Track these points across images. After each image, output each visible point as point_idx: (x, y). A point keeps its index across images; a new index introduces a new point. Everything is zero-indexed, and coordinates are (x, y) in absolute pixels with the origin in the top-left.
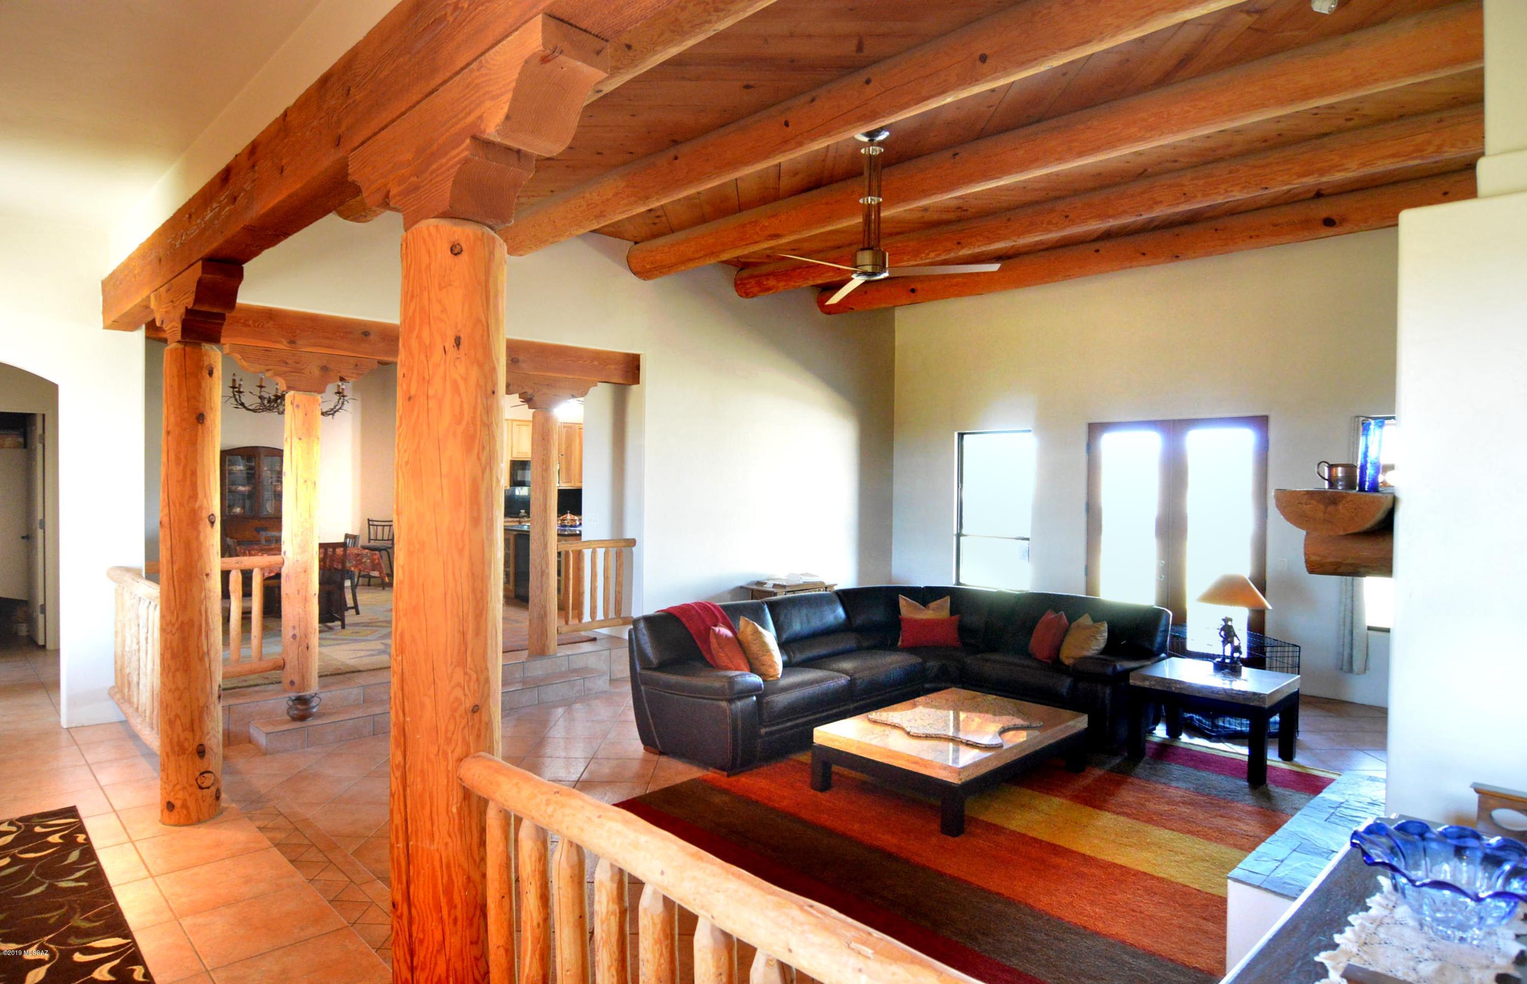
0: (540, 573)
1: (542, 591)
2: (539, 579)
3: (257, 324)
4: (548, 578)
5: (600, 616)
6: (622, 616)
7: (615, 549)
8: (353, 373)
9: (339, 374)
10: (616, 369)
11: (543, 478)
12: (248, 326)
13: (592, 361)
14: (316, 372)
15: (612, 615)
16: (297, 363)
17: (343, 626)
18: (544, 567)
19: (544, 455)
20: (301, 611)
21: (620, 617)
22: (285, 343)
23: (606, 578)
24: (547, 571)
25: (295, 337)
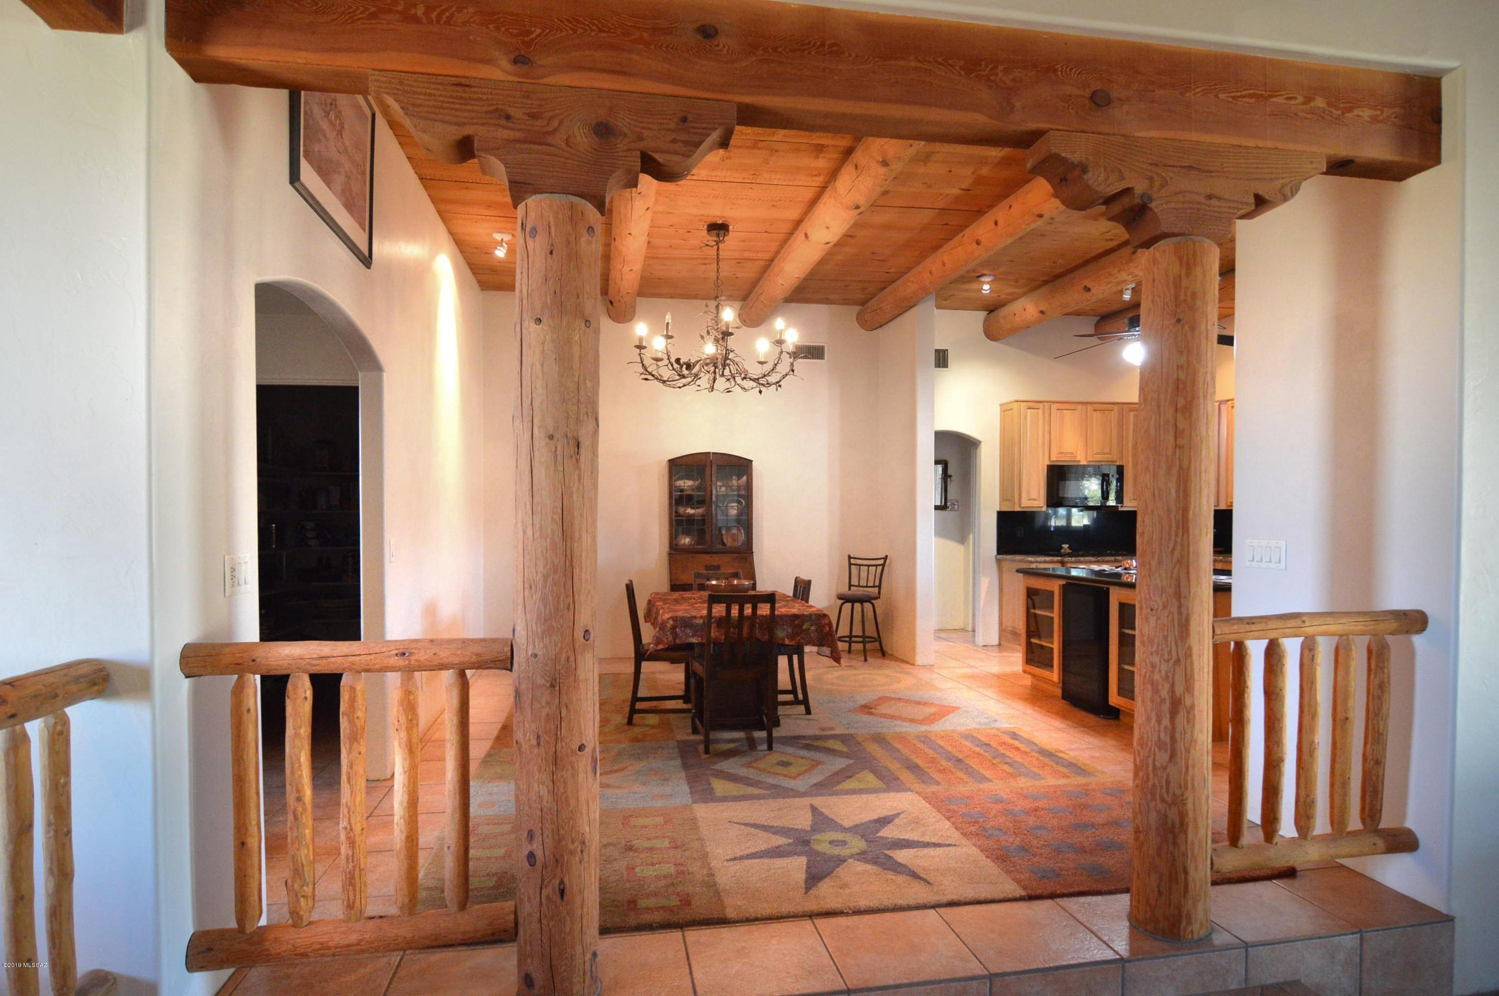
0: (1166, 707)
1: (1173, 756)
2: (1166, 722)
3: (434, 15)
4: (1190, 720)
5: (1321, 824)
6: (1382, 825)
7: (1366, 639)
8: (674, 141)
9: (642, 145)
10: (1374, 120)
11: (1178, 434)
12: (416, 20)
13: (1308, 100)
14: (583, 139)
15: (1354, 823)
16: (534, 116)
17: (770, 741)
18: (1179, 689)
19: (1180, 367)
20: (544, 791)
21: (1376, 832)
22: (505, 63)
23: (1340, 722)
24: (1188, 701)
25: (528, 44)
